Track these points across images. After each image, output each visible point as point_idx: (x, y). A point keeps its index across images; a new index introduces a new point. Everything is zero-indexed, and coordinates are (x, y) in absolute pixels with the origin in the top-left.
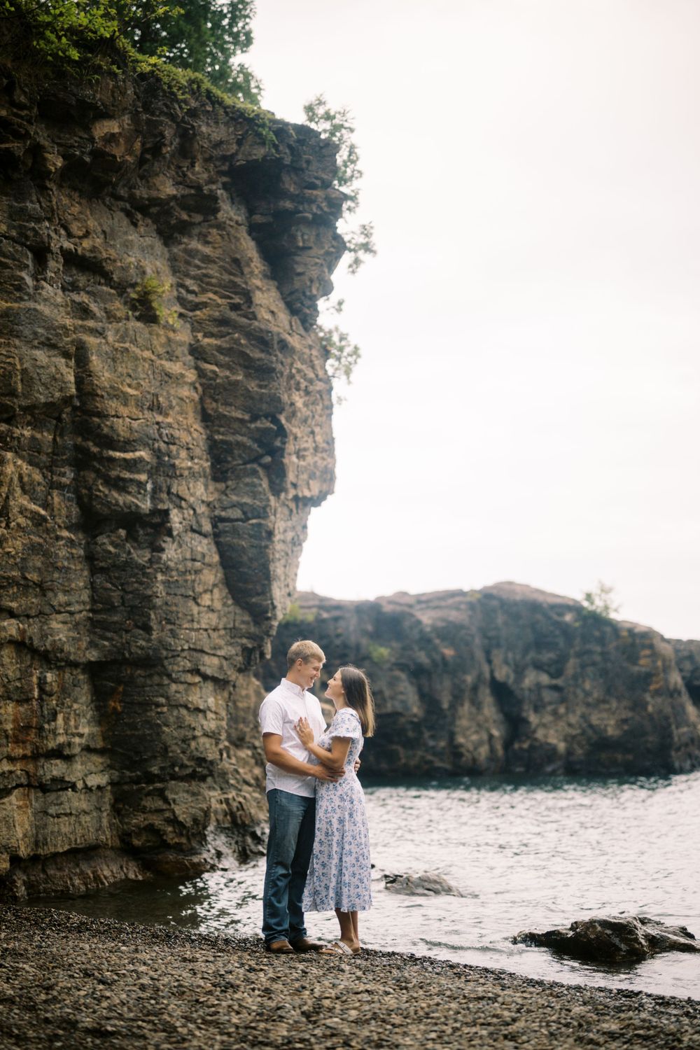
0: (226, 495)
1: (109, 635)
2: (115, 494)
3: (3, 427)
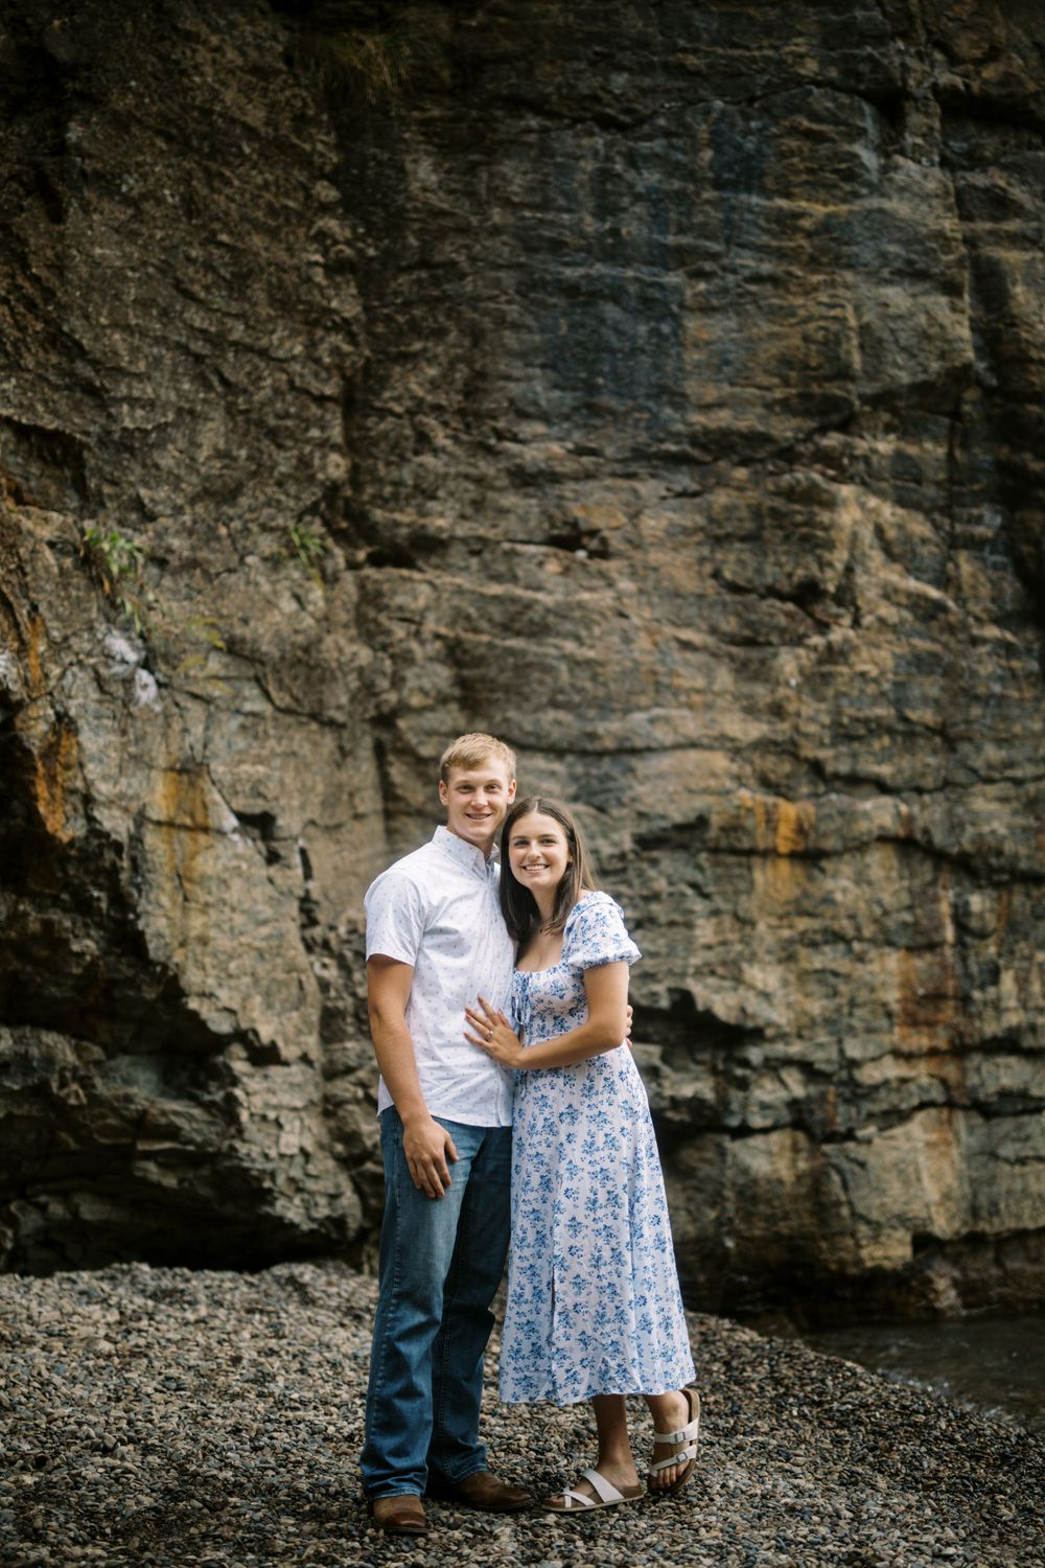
3: (833, 440)
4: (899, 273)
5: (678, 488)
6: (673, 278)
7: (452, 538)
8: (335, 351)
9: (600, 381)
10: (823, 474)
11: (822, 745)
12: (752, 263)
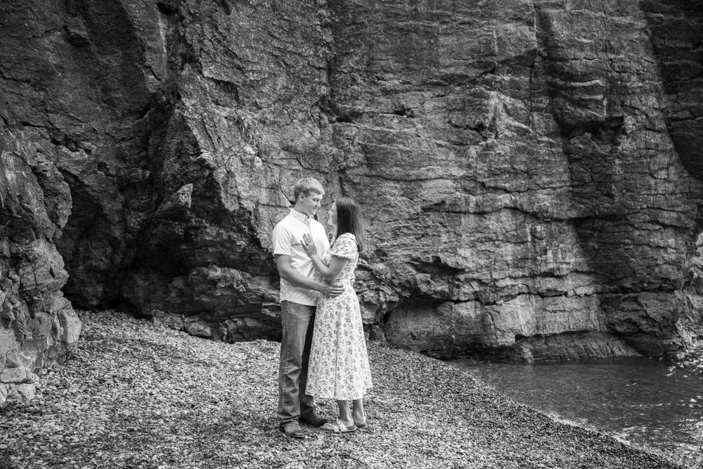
0: (678, 103)
1: (584, 201)
2: (580, 111)
3: (489, 76)
4: (511, 19)
5: (437, 94)
6: (435, 24)
7: (363, 112)
8: (324, 53)
9: (411, 59)
10: (485, 88)
11: (485, 177)
12: (462, 18)
